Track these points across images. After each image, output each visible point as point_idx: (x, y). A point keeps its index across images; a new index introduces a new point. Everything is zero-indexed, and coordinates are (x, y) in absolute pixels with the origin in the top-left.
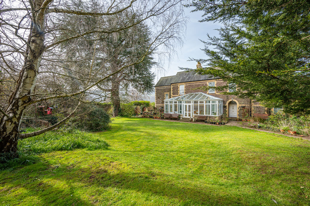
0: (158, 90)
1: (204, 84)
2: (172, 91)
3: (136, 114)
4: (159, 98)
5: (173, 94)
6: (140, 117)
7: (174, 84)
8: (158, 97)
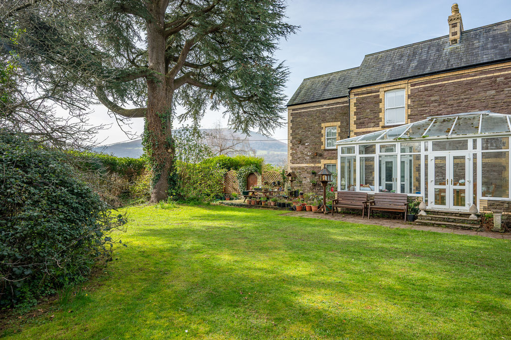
0: (300, 115)
1: (498, 76)
2: (356, 114)
3: (224, 195)
4: (301, 142)
5: (360, 124)
6: (241, 205)
7: (364, 89)
8: (297, 140)
